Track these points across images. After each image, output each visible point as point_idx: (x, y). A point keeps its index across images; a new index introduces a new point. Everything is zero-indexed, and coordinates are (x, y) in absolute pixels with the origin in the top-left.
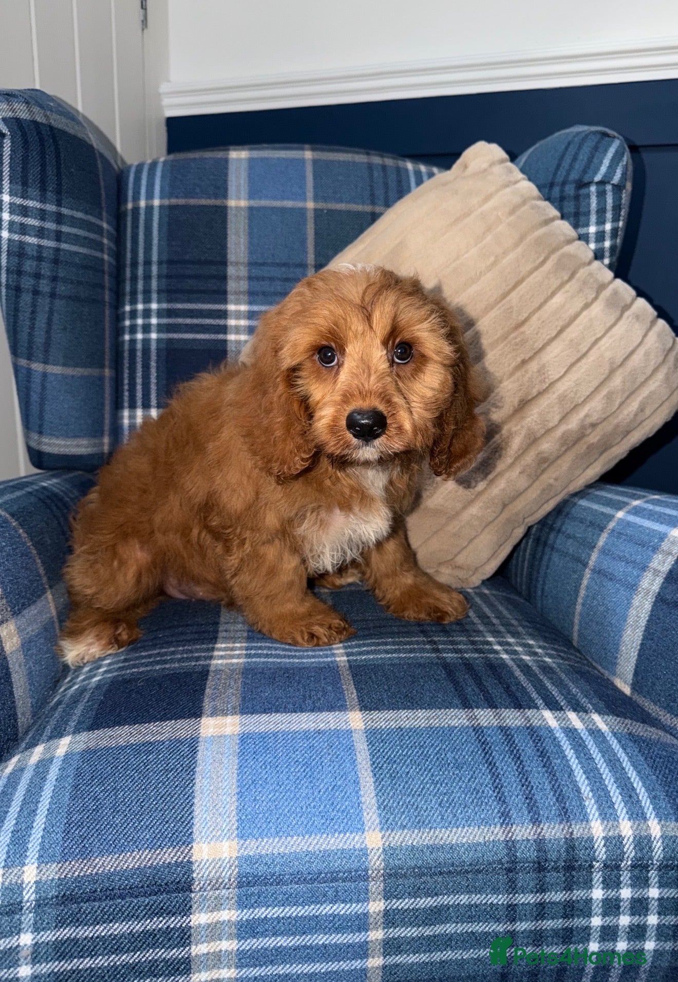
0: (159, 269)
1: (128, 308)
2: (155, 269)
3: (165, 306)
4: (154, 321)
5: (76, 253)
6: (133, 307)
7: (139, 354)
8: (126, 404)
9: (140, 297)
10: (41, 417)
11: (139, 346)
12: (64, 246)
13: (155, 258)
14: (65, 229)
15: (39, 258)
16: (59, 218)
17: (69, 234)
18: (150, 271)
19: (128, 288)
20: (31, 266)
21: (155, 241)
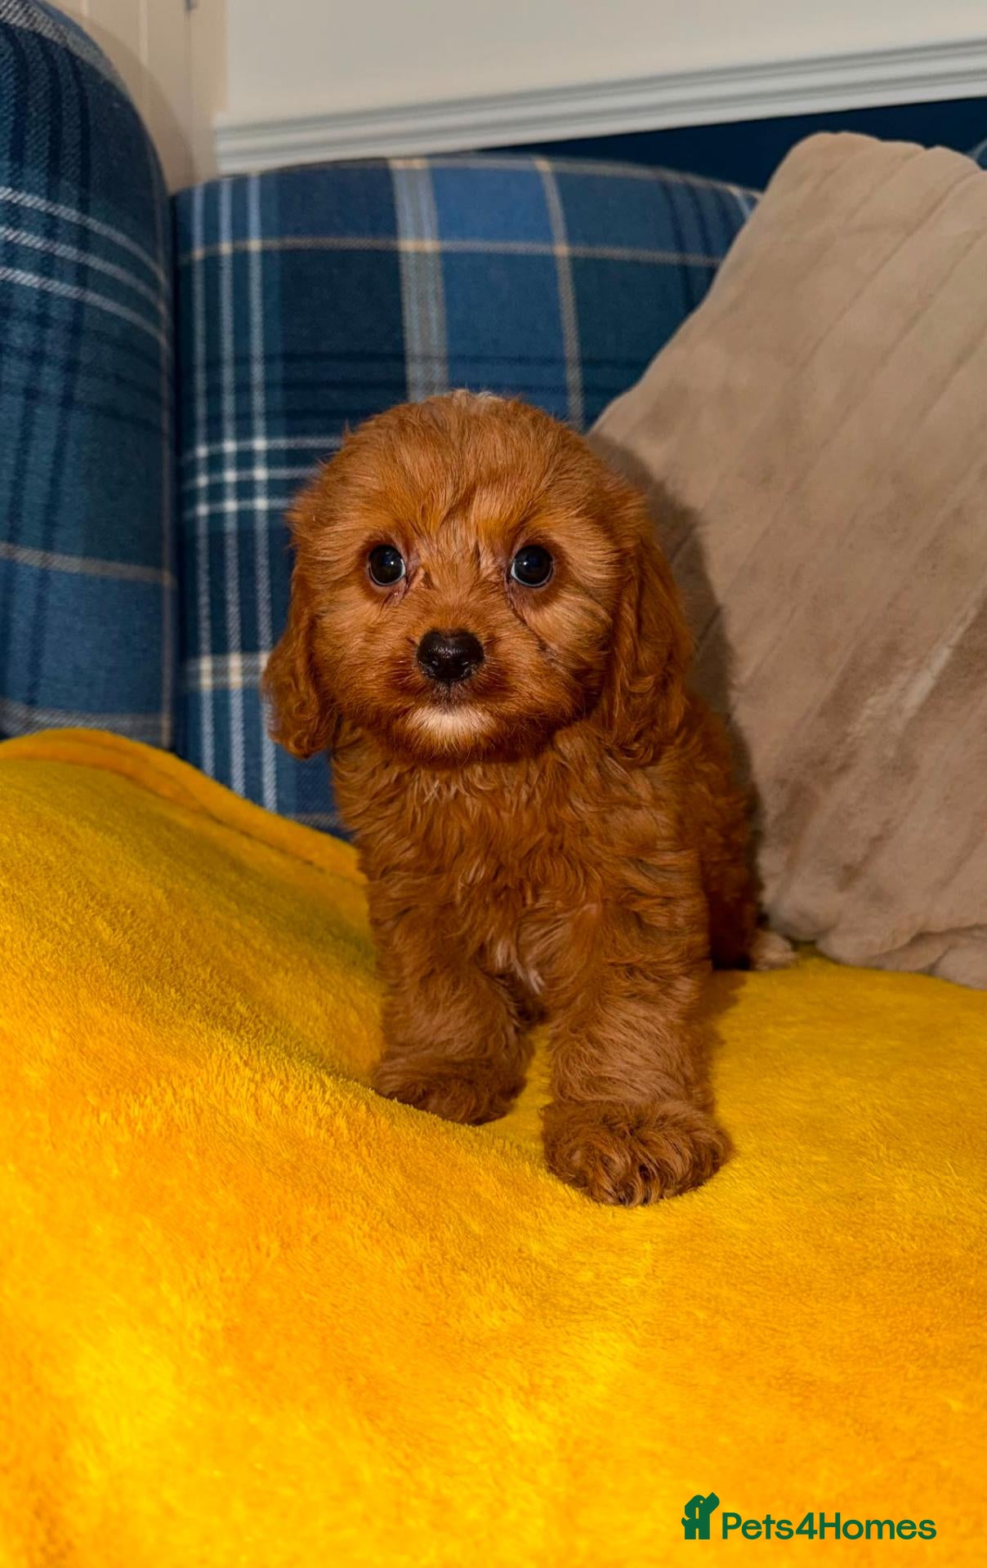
0: (267, 371)
1: (202, 451)
2: (258, 372)
3: (282, 443)
4: (260, 474)
5: (115, 318)
6: (215, 448)
7: (231, 543)
8: (205, 647)
9: (229, 427)
10: (34, 667)
11: (231, 525)
12: (93, 298)
13: (257, 347)
14: (95, 262)
15: (42, 321)
16: (84, 239)
17: (101, 274)
18: (249, 374)
19: (201, 410)
20: (23, 336)
21: (257, 317)
